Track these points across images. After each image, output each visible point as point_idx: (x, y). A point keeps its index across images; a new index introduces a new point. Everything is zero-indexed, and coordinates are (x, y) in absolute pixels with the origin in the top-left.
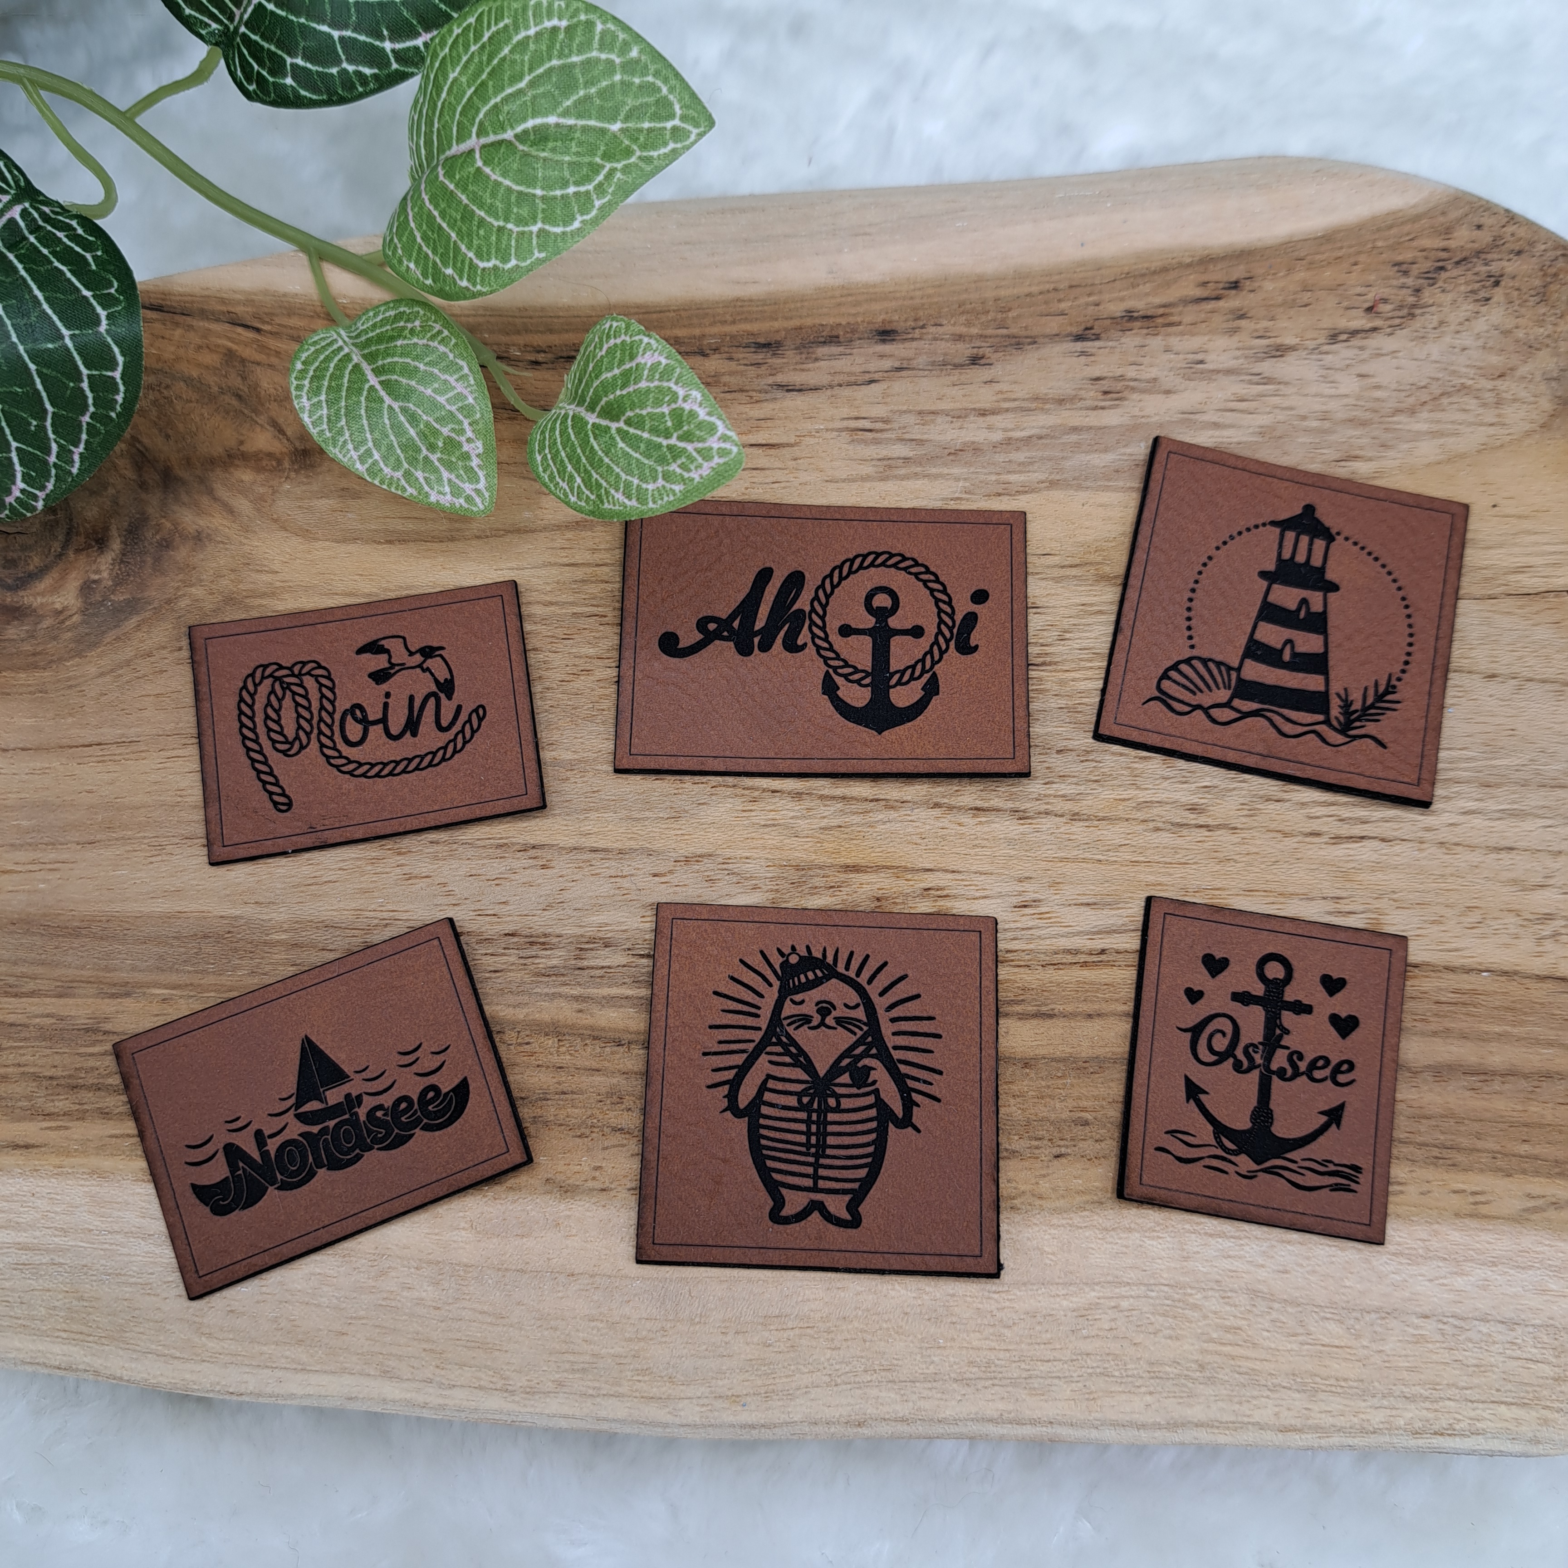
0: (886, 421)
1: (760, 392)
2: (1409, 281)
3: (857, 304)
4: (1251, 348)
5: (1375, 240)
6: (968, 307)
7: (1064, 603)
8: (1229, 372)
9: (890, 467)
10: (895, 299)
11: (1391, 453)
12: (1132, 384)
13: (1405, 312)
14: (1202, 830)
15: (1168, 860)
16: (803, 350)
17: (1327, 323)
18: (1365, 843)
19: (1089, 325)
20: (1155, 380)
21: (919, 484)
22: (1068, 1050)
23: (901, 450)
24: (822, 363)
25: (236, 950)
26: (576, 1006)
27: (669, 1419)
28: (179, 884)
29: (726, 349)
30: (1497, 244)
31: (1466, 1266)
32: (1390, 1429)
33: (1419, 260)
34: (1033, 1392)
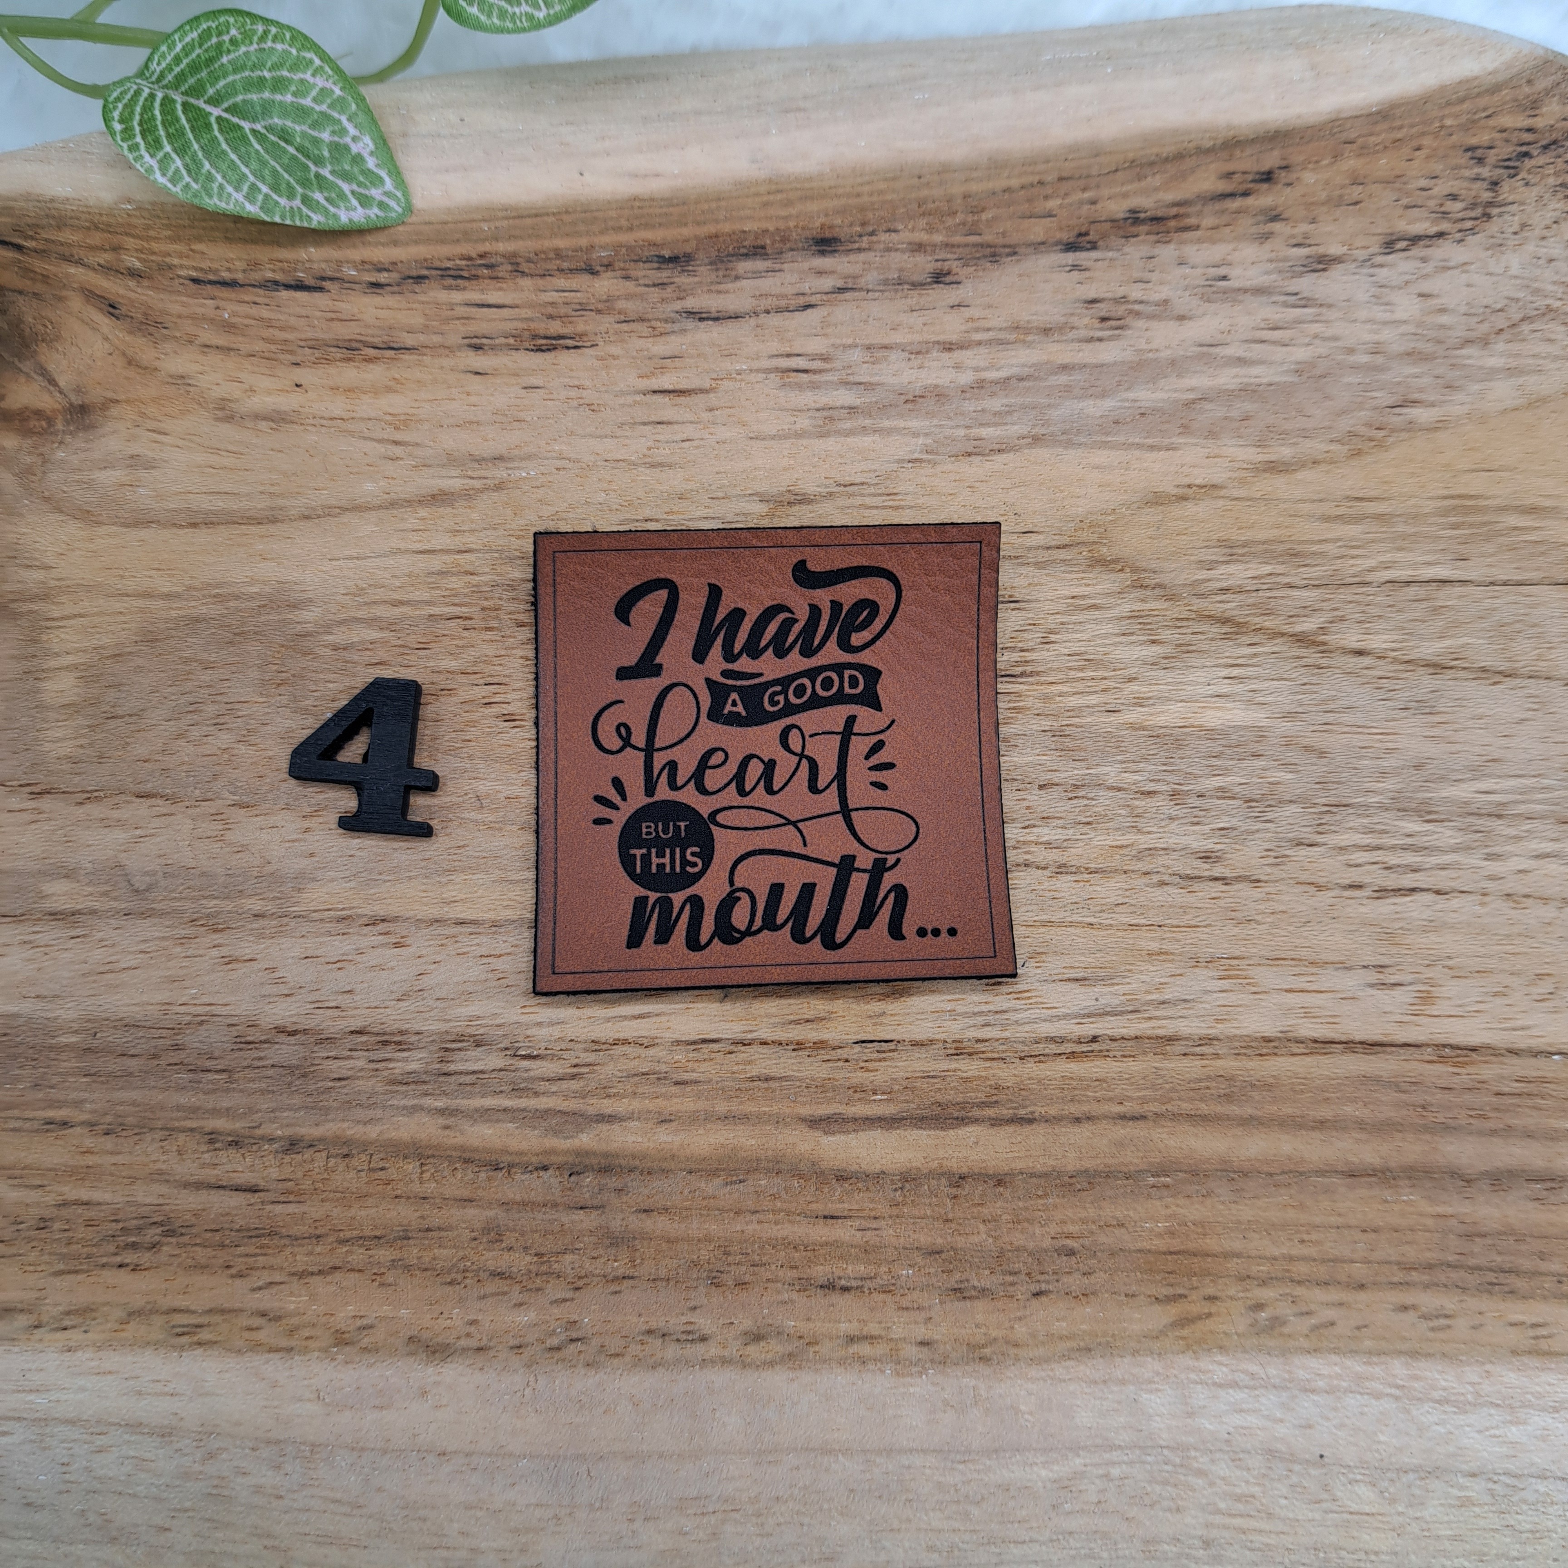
0: (825, 359)
1: (666, 321)
2: (1485, 172)
3: (789, 203)
4: (1285, 259)
5: (1443, 118)
6: (931, 206)
7: (1050, 595)
8: (1259, 291)
9: (832, 418)
10: (838, 196)
11: (1459, 397)
12: (1137, 307)
13: (1478, 212)
14: (1218, 883)
15: (1175, 922)
16: (720, 265)
17: (1382, 227)
18: (1417, 896)
19: (1083, 230)
20: (1166, 302)
21: (867, 441)
22: (1052, 1162)
23: (845, 397)
24: (744, 283)
25: (15, 1057)
26: (441, 1121)
29: (621, 265)
31: (1523, 1413)
33: (1499, 143)
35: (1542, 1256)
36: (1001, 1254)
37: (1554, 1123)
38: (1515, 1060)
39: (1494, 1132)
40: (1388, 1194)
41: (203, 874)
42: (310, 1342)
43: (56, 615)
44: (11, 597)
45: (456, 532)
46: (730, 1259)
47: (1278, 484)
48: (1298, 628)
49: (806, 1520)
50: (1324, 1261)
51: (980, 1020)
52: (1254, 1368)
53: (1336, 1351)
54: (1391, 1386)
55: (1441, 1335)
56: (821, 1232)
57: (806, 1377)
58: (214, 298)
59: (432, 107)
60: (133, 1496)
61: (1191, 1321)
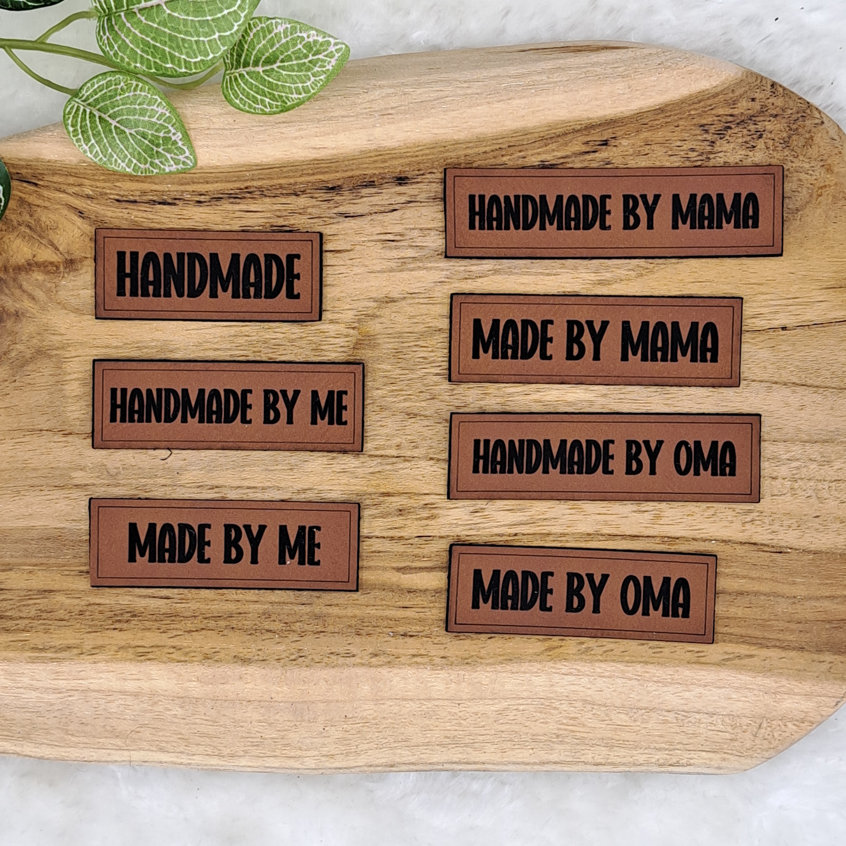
0: (402, 235)
1: (330, 218)
2: (709, 137)
3: (385, 161)
5: (689, 111)
9: (405, 263)
10: (407, 157)
16: (354, 191)
21: (421, 273)
23: (411, 253)
24: (365, 199)
25: (65, 545)
27: (300, 766)
28: (30, 511)
29: (309, 191)
30: (763, 111)
31: (692, 687)
32: (648, 763)
33: (716, 122)
34: (475, 749)
38: (695, 543)
41: (140, 468)
42: (194, 659)
43: (68, 356)
44: (47, 348)
46: (364, 624)
49: (396, 726)
51: (468, 527)
52: (579, 668)
53: (614, 661)
54: (636, 675)
55: (658, 655)
56: (401, 613)
57: (396, 671)
58: (126, 208)
59: (220, 114)
60: (124, 719)
61: (554, 648)
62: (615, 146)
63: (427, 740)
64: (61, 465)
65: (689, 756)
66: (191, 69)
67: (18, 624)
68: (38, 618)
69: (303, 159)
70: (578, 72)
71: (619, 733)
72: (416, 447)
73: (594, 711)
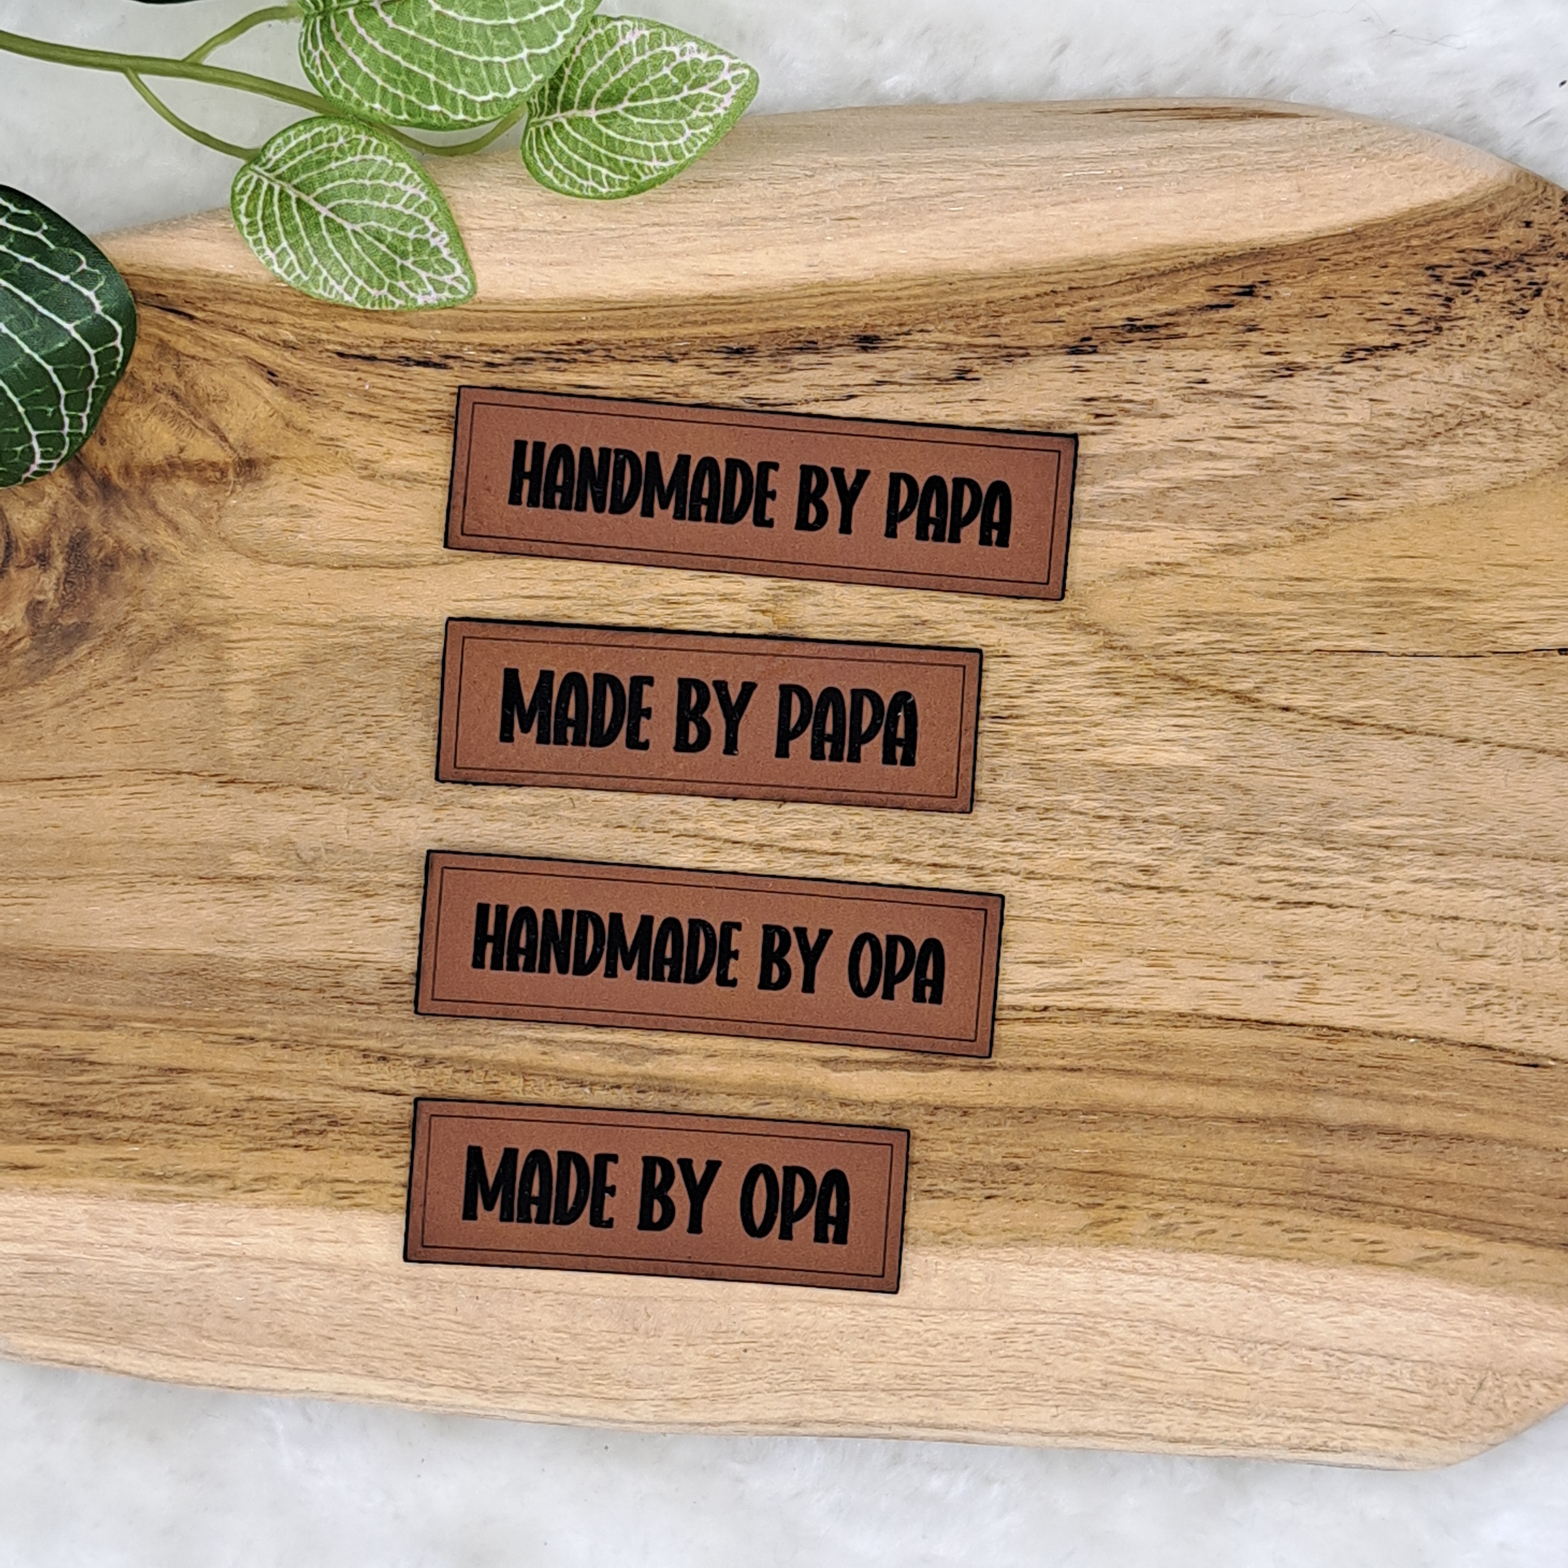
2: (1441, 289)
3: (838, 305)
4: (1258, 366)
5: (1408, 239)
6: (958, 310)
7: (1036, 652)
8: (1232, 394)
10: (880, 299)
11: (1395, 492)
12: (1127, 406)
13: (1431, 326)
14: (1154, 892)
15: (1117, 921)
16: (778, 358)
17: (1345, 338)
18: (1313, 909)
19: (1087, 335)
20: (1152, 401)
22: (1005, 1100)
24: (798, 374)
25: (212, 987)
26: (540, 1048)
27: (626, 1416)
28: (151, 921)
29: (696, 354)
30: (1546, 244)
31: (1358, 1307)
32: (1270, 1444)
33: (1457, 262)
34: (952, 1402)
35: (1384, 1191)
36: (962, 1167)
37: (1404, 1091)
38: (1379, 1040)
39: (1355, 1095)
40: (1266, 1137)
41: (357, 851)
43: (234, 638)
44: (197, 621)
45: (555, 582)
47: (1232, 565)
48: (1237, 687)
49: (805, 1351)
50: (1212, 1184)
52: (1150, 1261)
53: (1215, 1251)
54: (1256, 1280)
55: (1298, 1245)
58: (356, 370)
59: (538, 204)
60: (307, 1314)
61: (1105, 1223)
62: (1268, 298)
63: (862, 1380)
64: (212, 838)
65: (1346, 1434)
66: (475, 116)
67: (117, 1129)
68: (155, 1118)
69: (687, 294)
70: (1207, 156)
71: (1219, 1385)
72: (868, 838)
73: (1175, 1343)
